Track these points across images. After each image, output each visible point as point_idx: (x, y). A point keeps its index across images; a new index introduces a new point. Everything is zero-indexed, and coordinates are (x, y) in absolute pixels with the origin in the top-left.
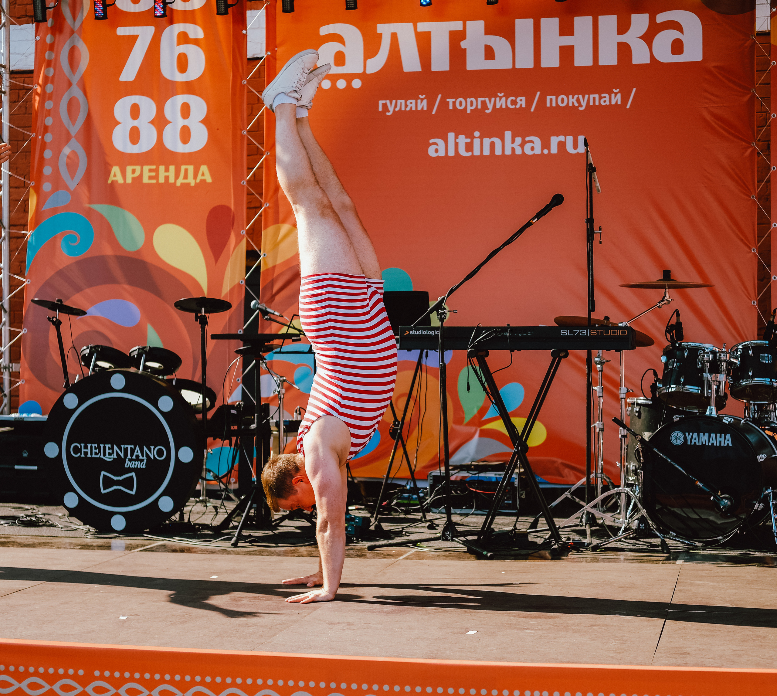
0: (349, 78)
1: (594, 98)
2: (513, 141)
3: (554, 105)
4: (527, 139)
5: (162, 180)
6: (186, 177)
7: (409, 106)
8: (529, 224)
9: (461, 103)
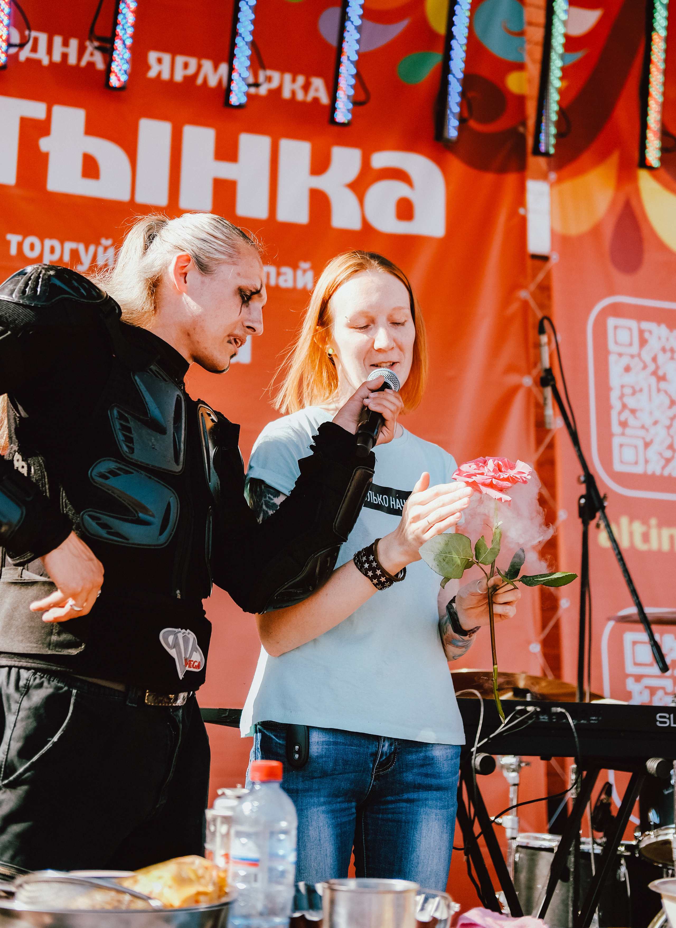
9: (32, 247)
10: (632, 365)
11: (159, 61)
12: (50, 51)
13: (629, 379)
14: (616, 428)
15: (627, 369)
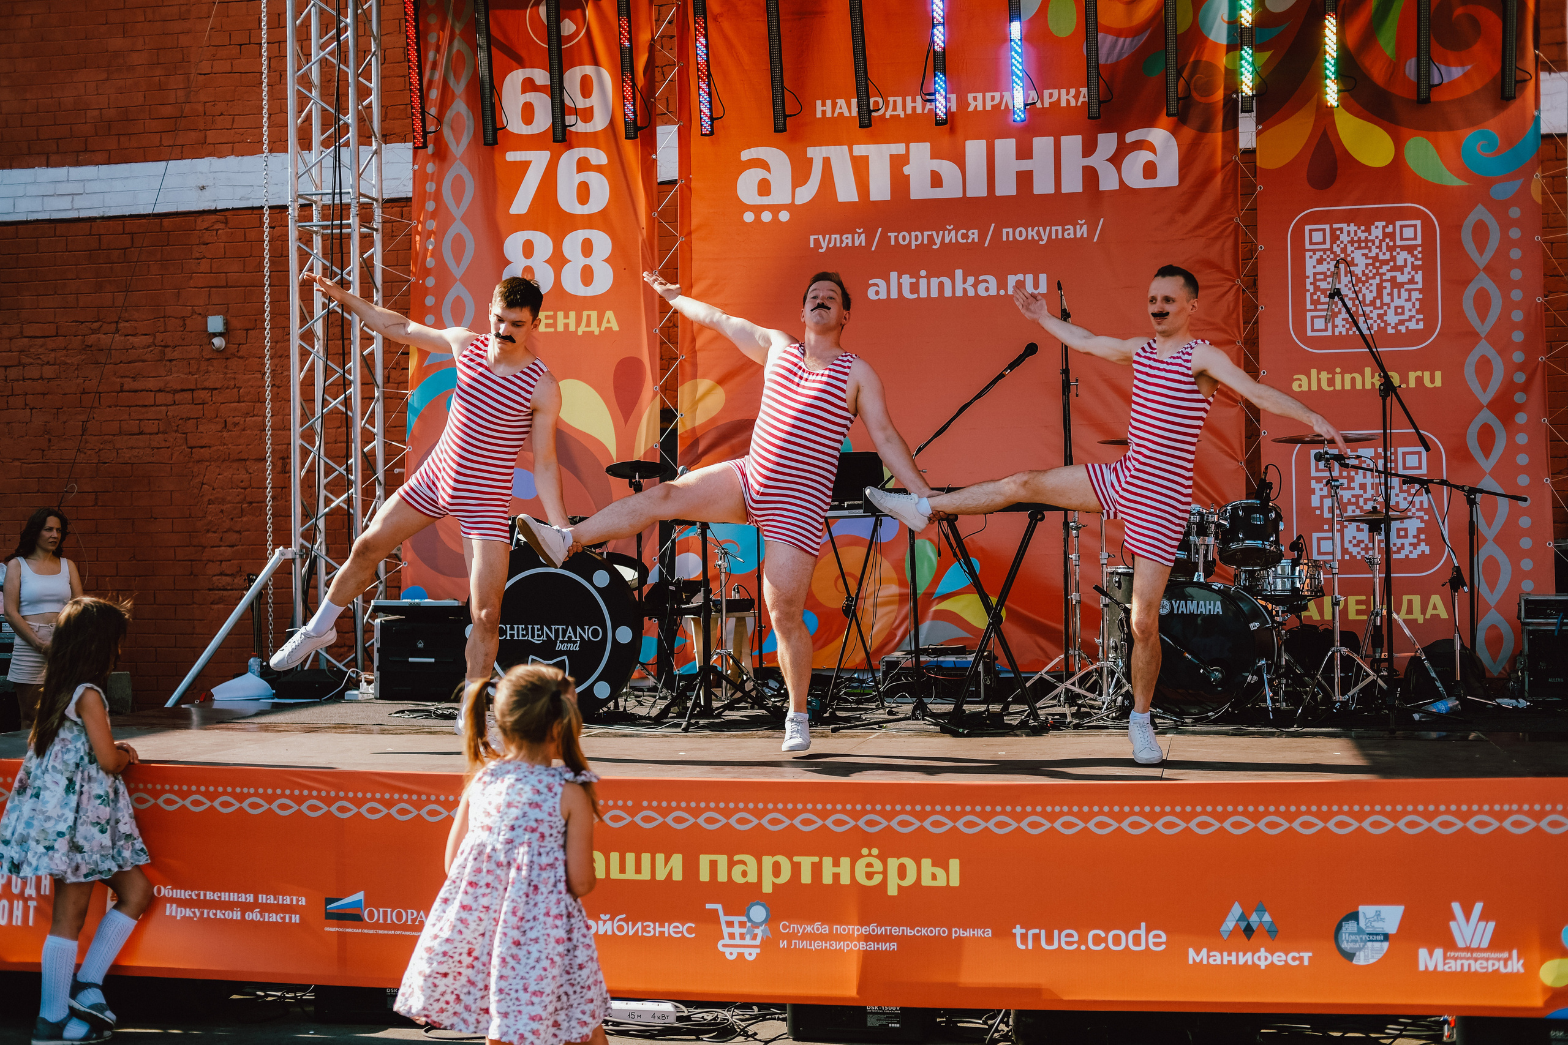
0: (775, 209)
1: (1056, 231)
2: (965, 281)
3: (1011, 238)
4: (981, 278)
5: (560, 328)
6: (588, 325)
7: (845, 241)
8: (1001, 376)
9: (904, 238)
10: (1325, 257)
11: (975, 99)
12: (904, 108)
13: (1321, 268)
14: (1309, 306)
15: (1320, 261)
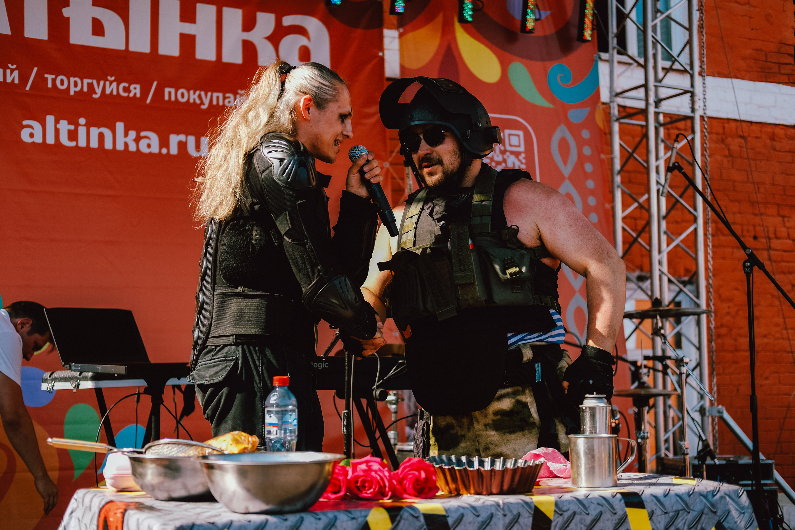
1: (217, 97)
2: (126, 135)
3: (173, 99)
4: (143, 134)
9: (62, 82)
